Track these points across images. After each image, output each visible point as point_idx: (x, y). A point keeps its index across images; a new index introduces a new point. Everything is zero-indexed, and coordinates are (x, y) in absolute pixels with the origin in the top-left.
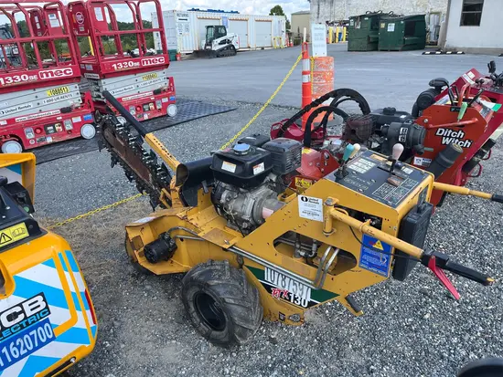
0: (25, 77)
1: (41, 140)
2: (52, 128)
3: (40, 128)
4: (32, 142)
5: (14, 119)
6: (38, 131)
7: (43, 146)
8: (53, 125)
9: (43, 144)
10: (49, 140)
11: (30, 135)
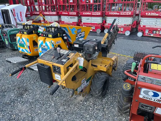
0: (154, 14)
1: (149, 34)
2: (155, 32)
3: (151, 31)
4: (146, 34)
5: (145, 26)
6: (150, 31)
7: (149, 37)
8: (156, 31)
9: (149, 36)
10: (152, 35)
11: (147, 32)
